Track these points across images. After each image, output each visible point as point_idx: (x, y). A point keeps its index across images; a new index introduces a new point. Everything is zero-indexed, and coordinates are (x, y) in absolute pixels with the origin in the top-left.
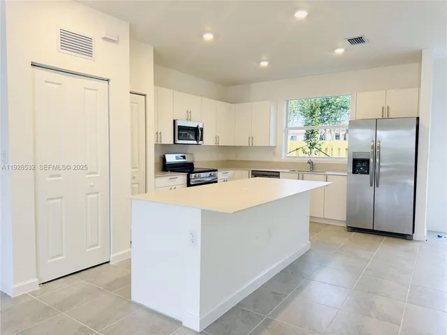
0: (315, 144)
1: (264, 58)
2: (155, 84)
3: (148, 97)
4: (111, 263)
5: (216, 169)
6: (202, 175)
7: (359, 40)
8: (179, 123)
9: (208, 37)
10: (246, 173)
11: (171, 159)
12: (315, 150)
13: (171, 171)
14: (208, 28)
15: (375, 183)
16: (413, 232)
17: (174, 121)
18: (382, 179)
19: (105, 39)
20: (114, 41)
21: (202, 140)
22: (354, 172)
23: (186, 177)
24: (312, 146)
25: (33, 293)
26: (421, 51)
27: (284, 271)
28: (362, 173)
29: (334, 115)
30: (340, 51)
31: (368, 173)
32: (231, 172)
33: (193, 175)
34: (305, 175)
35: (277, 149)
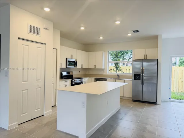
0: (118, 68)
1: (101, 36)
2: (60, 45)
3: (58, 50)
4: (44, 116)
5: (82, 77)
6: (77, 80)
7: (137, 31)
8: (68, 60)
9: (82, 28)
10: (93, 79)
11: (64, 73)
12: (118, 70)
13: (65, 78)
14: (82, 25)
15: (143, 83)
16: (157, 101)
17: (66, 59)
18: (145, 82)
19: (45, 28)
20: (48, 29)
21: (76, 66)
22: (135, 79)
23: (71, 81)
24: (117, 68)
25: (16, 128)
26: (158, 35)
27: (112, 117)
28: (138, 79)
29: (123, 56)
30: (129, 35)
31: (140, 79)
32: (87, 79)
33: (74, 80)
34: (116, 80)
35: (105, 70)
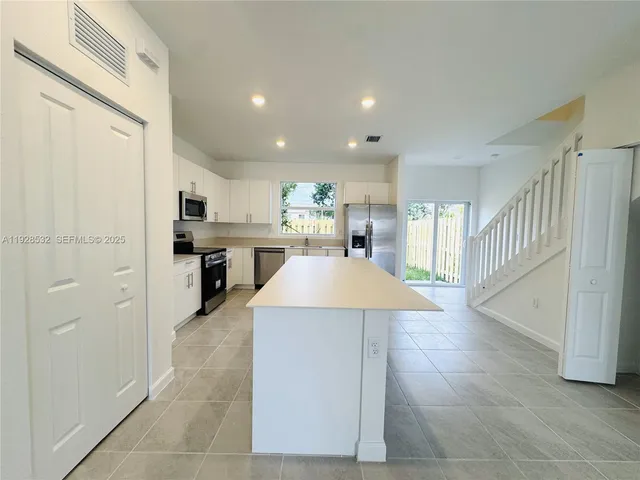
4: (152, 399)
5: (225, 248)
8: (185, 196)
10: (249, 251)
15: (369, 255)
17: (181, 193)
19: (143, 57)
20: (154, 65)
21: (206, 216)
22: (353, 247)
23: (200, 260)
26: (398, 156)
31: (364, 247)
33: (208, 256)
35: (273, 226)
